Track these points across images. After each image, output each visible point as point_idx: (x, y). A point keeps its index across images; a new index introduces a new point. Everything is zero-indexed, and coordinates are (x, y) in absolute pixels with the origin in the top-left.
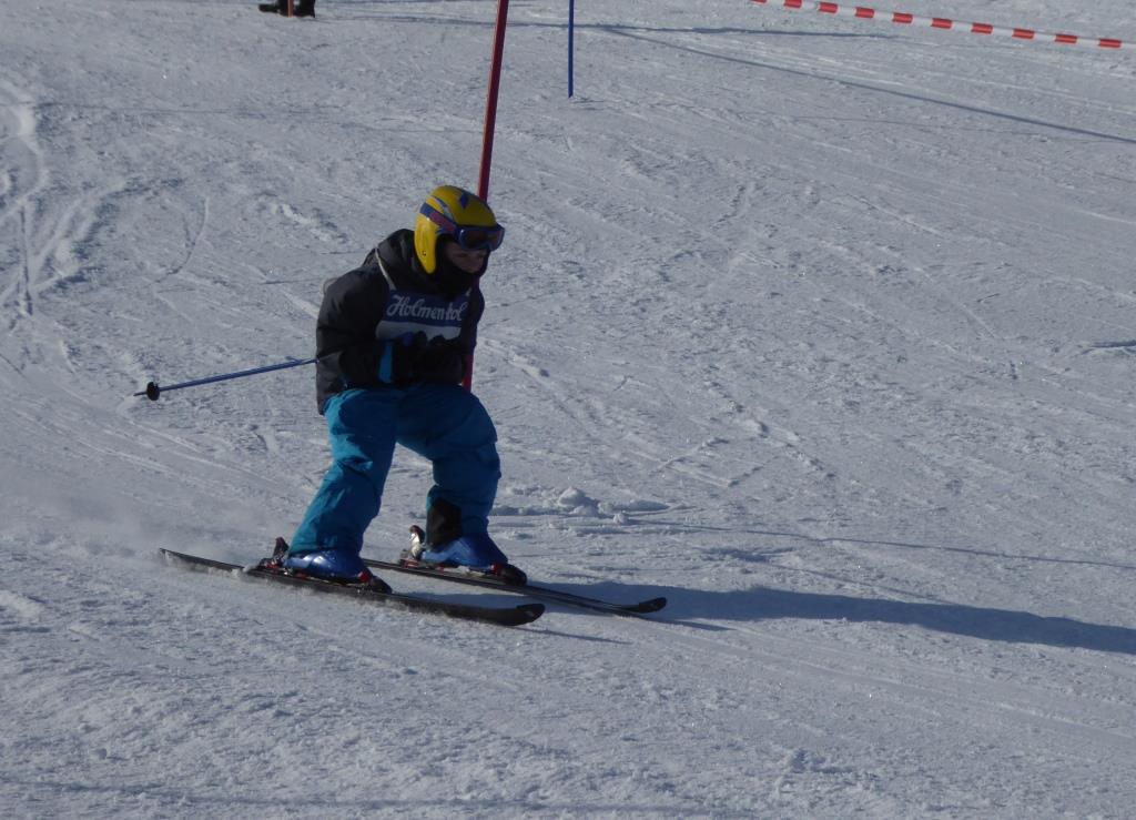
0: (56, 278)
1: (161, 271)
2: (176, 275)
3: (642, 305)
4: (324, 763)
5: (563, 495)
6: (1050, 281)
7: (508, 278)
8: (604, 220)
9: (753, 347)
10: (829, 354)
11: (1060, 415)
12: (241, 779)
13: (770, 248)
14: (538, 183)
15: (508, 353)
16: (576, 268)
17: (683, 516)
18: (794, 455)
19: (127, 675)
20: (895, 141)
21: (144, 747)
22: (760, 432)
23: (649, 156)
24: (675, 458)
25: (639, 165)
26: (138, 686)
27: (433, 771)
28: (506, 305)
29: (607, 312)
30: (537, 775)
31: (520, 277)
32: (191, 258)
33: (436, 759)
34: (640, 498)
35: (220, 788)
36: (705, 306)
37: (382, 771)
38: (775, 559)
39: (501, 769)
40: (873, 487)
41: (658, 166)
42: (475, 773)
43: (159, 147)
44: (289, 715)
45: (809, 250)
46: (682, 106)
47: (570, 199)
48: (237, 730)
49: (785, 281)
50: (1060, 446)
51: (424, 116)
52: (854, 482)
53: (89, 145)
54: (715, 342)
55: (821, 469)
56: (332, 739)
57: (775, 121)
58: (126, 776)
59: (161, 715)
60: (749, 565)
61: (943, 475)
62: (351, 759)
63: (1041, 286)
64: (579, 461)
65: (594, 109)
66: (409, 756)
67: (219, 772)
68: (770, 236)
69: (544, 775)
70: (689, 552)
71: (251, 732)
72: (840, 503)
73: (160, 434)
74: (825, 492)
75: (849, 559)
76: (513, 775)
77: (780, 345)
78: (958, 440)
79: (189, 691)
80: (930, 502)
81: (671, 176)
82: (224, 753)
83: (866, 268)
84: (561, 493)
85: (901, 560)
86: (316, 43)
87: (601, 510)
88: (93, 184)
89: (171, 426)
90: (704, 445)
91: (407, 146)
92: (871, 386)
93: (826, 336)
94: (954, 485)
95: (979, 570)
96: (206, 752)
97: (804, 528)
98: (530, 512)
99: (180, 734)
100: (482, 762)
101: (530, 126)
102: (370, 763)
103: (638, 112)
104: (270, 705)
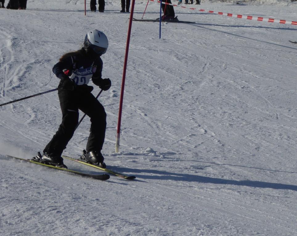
0: (12, 86)
1: (42, 85)
2: (46, 86)
3: (175, 96)
4: (70, 226)
5: (147, 150)
6: (289, 91)
7: (139, 88)
8: (166, 73)
9: (205, 108)
10: (226, 111)
11: (289, 129)
12: (45, 231)
13: (212, 81)
14: (149, 62)
15: (136, 109)
16: (157, 86)
17: (180, 156)
18: (213, 139)
19: (15, 200)
20: (249, 52)
21: (18, 221)
22: (204, 132)
23: (180, 55)
24: (180, 139)
25: (177, 57)
26: (19, 203)
27: (100, 229)
28: (137, 96)
29: (165, 98)
30: (129, 231)
31: (142, 88)
32: (51, 81)
33: (101, 226)
34: (168, 151)
35: (39, 233)
36: (193, 97)
37: (86, 229)
38: (205, 169)
39: (119, 229)
40: (235, 148)
41: (183, 58)
42: (112, 230)
43: (45, 50)
44: (61, 212)
45: (223, 81)
46: (191, 42)
47: (158, 67)
48: (46, 216)
49: (215, 90)
50: (288, 138)
51: (119, 43)
52: (229, 147)
53: (26, 50)
54: (194, 107)
55: (221, 143)
56: (72, 219)
57: (216, 46)
58: (12, 229)
59: (24, 212)
60: (197, 170)
61: (255, 145)
62: (77, 225)
63: (287, 93)
64: (152, 140)
65: (166, 42)
66: (94, 225)
67: (39, 228)
68: (212, 78)
69: (132, 231)
70: (181, 166)
71: (50, 217)
72: (225, 153)
73: (35, 130)
74: (221, 150)
75: (226, 169)
76: (123, 231)
77: (213, 108)
78: (260, 136)
79: (33, 205)
80: (250, 153)
81: (186, 61)
82: (41, 223)
83: (238, 87)
84: (146, 149)
85: (241, 170)
86: (91, 23)
87: (157, 154)
88: (26, 61)
89: (39, 128)
90: (188, 136)
91: (113, 51)
92: (237, 120)
93: (226, 106)
94: (258, 149)
95: (262, 173)
96: (36, 223)
97: (214, 160)
98: (137, 154)
99: (29, 217)
100: (114, 227)
101: (148, 46)
102: (82, 226)
103: (178, 43)
104: (56, 209)
